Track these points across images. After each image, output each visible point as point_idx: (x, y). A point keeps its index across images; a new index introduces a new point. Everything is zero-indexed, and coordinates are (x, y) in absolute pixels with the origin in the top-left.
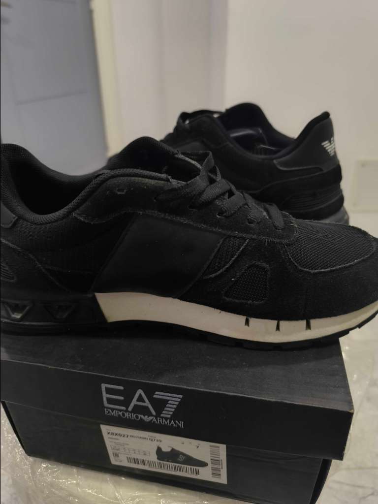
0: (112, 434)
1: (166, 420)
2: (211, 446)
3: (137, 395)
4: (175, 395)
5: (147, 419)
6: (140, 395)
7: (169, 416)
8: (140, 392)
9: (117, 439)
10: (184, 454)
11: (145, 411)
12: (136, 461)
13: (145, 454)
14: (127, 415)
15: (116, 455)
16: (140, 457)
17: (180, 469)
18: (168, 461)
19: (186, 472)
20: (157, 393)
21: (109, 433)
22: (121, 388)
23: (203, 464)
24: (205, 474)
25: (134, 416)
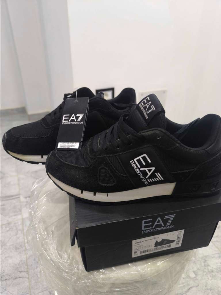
0: (137, 243)
1: (168, 227)
2: (179, 232)
3: (157, 220)
4: (172, 215)
5: (159, 229)
6: (159, 220)
7: (169, 225)
8: (159, 218)
9: (139, 244)
10: (166, 240)
11: (160, 226)
12: (144, 252)
13: (150, 247)
14: (151, 230)
15: (136, 252)
16: (146, 249)
17: (163, 247)
18: (159, 246)
19: (166, 247)
20: (166, 216)
21: (135, 243)
22: (151, 219)
23: (173, 241)
24: (173, 246)
25: (155, 230)
